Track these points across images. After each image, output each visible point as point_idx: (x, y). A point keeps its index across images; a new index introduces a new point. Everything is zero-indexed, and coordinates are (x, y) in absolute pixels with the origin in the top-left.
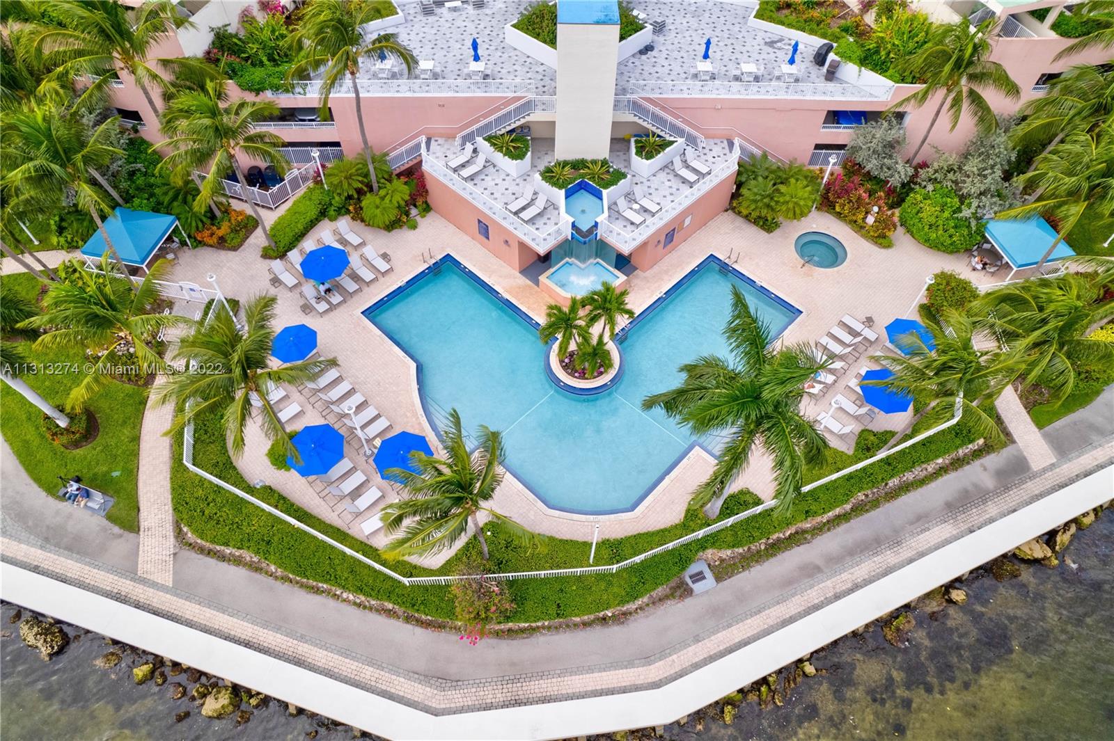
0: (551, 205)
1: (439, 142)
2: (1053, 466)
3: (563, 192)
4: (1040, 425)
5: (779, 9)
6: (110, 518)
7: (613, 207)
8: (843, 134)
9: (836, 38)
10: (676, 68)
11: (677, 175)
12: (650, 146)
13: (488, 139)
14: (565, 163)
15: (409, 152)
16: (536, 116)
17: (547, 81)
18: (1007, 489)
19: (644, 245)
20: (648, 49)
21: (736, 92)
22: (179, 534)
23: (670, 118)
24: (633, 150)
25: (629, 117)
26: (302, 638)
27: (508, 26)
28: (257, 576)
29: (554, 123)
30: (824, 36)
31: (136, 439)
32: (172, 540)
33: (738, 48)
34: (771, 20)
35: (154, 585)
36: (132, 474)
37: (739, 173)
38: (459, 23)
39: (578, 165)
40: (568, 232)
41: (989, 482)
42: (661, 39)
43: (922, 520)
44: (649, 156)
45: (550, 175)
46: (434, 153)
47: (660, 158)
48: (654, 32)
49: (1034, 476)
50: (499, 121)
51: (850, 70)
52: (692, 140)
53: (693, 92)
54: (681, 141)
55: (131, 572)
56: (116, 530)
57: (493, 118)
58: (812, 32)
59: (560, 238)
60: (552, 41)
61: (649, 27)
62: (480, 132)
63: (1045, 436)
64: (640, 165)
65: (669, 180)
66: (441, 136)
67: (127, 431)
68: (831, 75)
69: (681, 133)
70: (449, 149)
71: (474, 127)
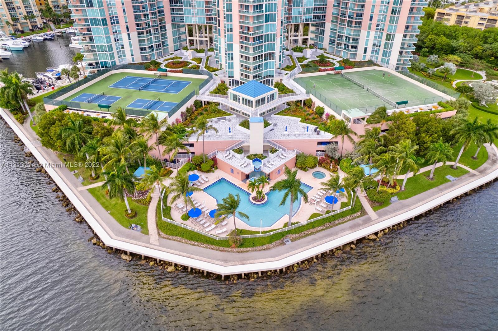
0: (249, 164)
1: (220, 152)
2: (377, 219)
3: (252, 161)
4: (375, 211)
5: (306, 120)
6: (142, 232)
7: (264, 164)
8: (322, 148)
9: (319, 126)
10: (279, 133)
11: (280, 158)
12: (273, 151)
13: (233, 150)
14: (252, 155)
15: (213, 154)
16: (245, 144)
17: (247, 137)
18: (365, 224)
19: (272, 172)
20: (272, 130)
21: (294, 138)
22: (159, 235)
23: (278, 144)
24: (269, 152)
25: (268, 144)
26: (192, 254)
27: (237, 125)
28: (179, 243)
29: (249, 146)
30: (317, 125)
31: (146, 217)
32: (158, 236)
33: (295, 129)
34: (304, 122)
35: (154, 245)
36: (146, 223)
37: (296, 157)
38: (224, 125)
39: (255, 155)
40: (253, 169)
41: (361, 222)
42: (276, 127)
43: (343, 230)
44: (273, 153)
45: (249, 157)
46: (219, 154)
47: (276, 154)
48: (274, 126)
49: (373, 221)
50: (236, 146)
51: (322, 132)
52: (284, 150)
53: (283, 138)
54: (281, 150)
55: (149, 243)
56: (144, 235)
57: (234, 145)
58: (314, 125)
59: (252, 171)
60: (248, 128)
61: (272, 125)
62: (231, 149)
63: (376, 213)
64: (270, 155)
65: (278, 159)
66: (221, 150)
67: (144, 215)
68: (318, 134)
69: (281, 148)
70: (223, 153)
71: (230, 148)
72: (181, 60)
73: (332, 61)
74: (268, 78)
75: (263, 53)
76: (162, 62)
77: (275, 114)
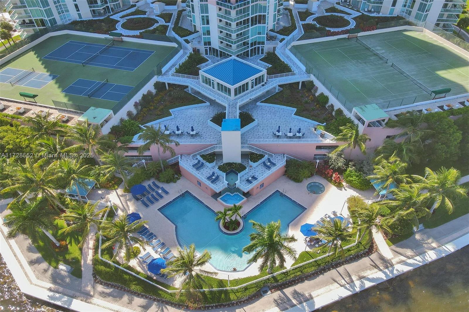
1: (185, 156)
3: (225, 173)
6: (73, 274)
8: (323, 151)
12: (255, 158)
13: (201, 156)
14: (226, 164)
15: (174, 159)
16: (217, 150)
19: (253, 189)
21: (285, 142)
23: (262, 150)
24: (249, 159)
25: (248, 149)
27: (209, 120)
29: (222, 152)
30: (317, 121)
32: (93, 280)
34: (300, 115)
40: (226, 186)
44: (255, 162)
45: (220, 168)
46: (183, 160)
47: (259, 162)
50: (205, 151)
55: (80, 292)
56: (74, 278)
57: (203, 150)
59: (224, 188)
61: (257, 120)
64: (252, 164)
65: (262, 168)
66: (186, 154)
69: (266, 153)
70: (188, 158)
71: (197, 153)
72: (145, 16)
73: (346, 17)
74: (257, 46)
75: (250, 16)
76: (119, 19)
77: (262, 102)
